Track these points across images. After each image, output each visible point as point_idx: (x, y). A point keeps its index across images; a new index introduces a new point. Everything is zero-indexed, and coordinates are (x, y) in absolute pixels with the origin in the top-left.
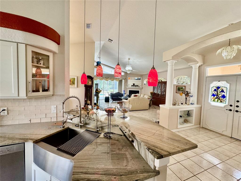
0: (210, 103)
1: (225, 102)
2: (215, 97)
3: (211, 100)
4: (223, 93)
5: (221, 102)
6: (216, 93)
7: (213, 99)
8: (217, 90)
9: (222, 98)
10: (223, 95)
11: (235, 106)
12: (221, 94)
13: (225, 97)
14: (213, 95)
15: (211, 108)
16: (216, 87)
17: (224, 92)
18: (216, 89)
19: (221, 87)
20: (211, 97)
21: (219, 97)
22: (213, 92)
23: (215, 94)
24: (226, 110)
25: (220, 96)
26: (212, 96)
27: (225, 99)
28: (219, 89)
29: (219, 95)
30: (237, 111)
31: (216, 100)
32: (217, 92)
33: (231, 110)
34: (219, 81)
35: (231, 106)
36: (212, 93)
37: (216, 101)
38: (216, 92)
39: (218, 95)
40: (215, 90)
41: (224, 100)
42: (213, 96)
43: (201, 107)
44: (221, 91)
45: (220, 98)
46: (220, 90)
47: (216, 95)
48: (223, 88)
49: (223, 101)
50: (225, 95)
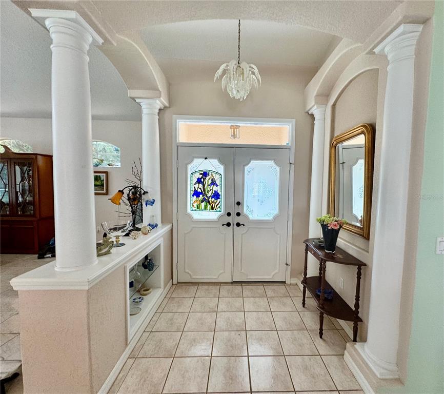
0: (190, 216)
1: (219, 209)
2: (200, 198)
3: (193, 208)
4: (215, 188)
5: (213, 208)
6: (201, 189)
7: (195, 205)
8: (202, 180)
9: (213, 199)
10: (215, 191)
11: (235, 213)
12: (210, 190)
13: (219, 195)
14: (197, 194)
15: (193, 227)
16: (200, 174)
17: (217, 186)
18: (201, 178)
19: (210, 174)
20: (191, 200)
21: (208, 198)
22: (195, 186)
23: (199, 190)
25: (210, 194)
26: (193, 196)
27: (219, 200)
28: (207, 178)
29: (208, 192)
31: (203, 204)
32: (204, 186)
33: (229, 225)
34: (206, 158)
35: (229, 214)
36: (194, 189)
37: (203, 208)
38: (201, 186)
39: (206, 191)
40: (199, 181)
41: (217, 203)
42: (195, 196)
43: (172, 229)
44: (210, 182)
45: (210, 200)
46: (208, 181)
47: (201, 193)
48: (214, 175)
49: (217, 206)
50: (219, 192)
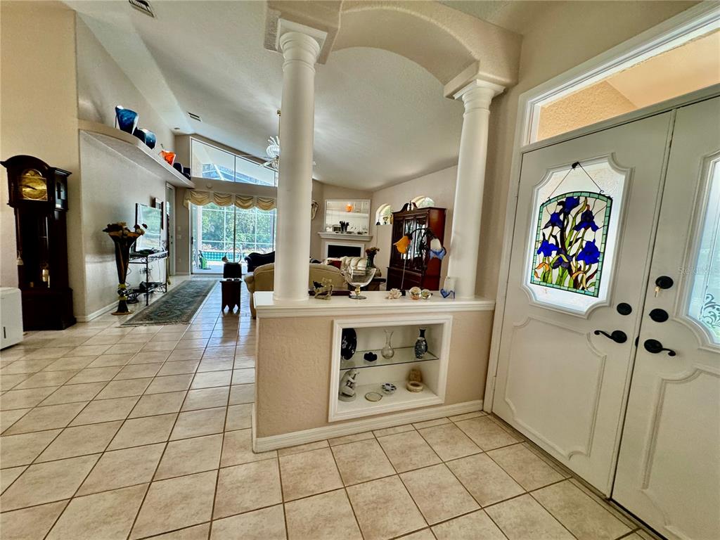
0: (526, 294)
1: (592, 289)
2: (551, 259)
3: (535, 279)
4: (589, 235)
5: (576, 284)
6: (555, 237)
7: (540, 272)
8: (561, 217)
9: (581, 263)
10: (588, 243)
11: (648, 311)
12: (577, 240)
13: (598, 253)
14: (546, 248)
15: (530, 319)
16: (559, 204)
17: (595, 228)
18: (559, 214)
19: (582, 199)
20: (533, 260)
21: (570, 258)
22: (545, 231)
23: (552, 241)
24: (597, 333)
25: (573, 250)
26: (539, 253)
27: (594, 266)
28: (573, 212)
29: (571, 244)
30: (654, 346)
31: (556, 272)
32: (563, 230)
33: (619, 337)
34: (574, 166)
35: (625, 309)
36: (541, 238)
37: (554, 283)
38: (557, 230)
39: (567, 243)
40: (554, 220)
41: (589, 274)
42: (542, 253)
43: (493, 312)
44: (578, 220)
45: (573, 263)
46: (574, 218)
47: (555, 247)
48: (591, 201)
49: (587, 280)
50: (598, 244)
